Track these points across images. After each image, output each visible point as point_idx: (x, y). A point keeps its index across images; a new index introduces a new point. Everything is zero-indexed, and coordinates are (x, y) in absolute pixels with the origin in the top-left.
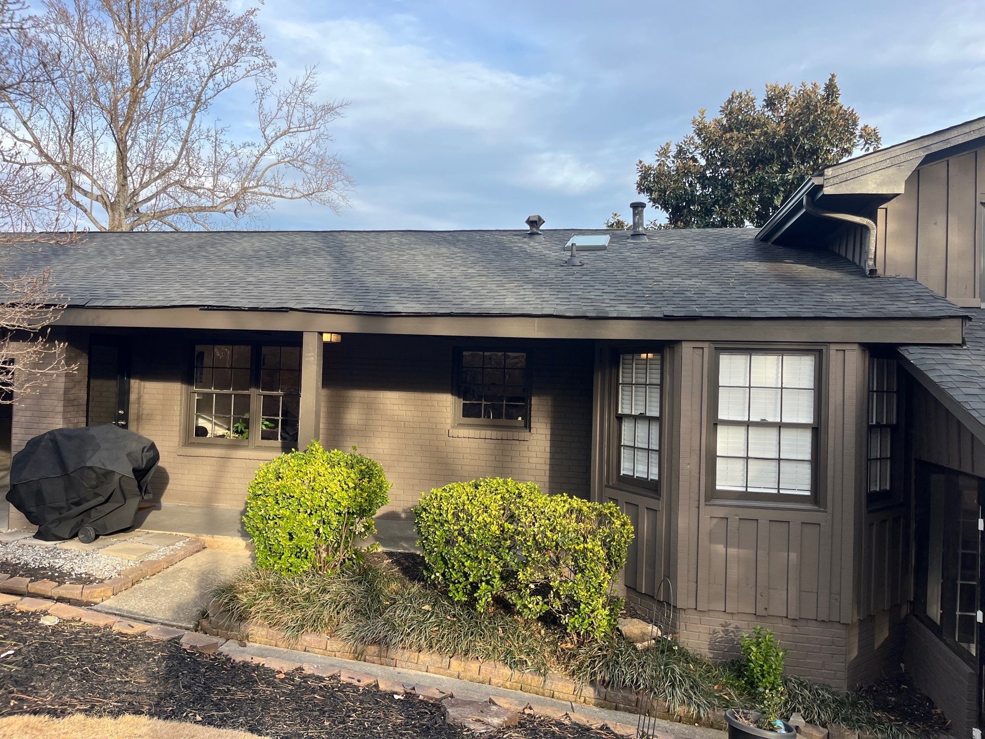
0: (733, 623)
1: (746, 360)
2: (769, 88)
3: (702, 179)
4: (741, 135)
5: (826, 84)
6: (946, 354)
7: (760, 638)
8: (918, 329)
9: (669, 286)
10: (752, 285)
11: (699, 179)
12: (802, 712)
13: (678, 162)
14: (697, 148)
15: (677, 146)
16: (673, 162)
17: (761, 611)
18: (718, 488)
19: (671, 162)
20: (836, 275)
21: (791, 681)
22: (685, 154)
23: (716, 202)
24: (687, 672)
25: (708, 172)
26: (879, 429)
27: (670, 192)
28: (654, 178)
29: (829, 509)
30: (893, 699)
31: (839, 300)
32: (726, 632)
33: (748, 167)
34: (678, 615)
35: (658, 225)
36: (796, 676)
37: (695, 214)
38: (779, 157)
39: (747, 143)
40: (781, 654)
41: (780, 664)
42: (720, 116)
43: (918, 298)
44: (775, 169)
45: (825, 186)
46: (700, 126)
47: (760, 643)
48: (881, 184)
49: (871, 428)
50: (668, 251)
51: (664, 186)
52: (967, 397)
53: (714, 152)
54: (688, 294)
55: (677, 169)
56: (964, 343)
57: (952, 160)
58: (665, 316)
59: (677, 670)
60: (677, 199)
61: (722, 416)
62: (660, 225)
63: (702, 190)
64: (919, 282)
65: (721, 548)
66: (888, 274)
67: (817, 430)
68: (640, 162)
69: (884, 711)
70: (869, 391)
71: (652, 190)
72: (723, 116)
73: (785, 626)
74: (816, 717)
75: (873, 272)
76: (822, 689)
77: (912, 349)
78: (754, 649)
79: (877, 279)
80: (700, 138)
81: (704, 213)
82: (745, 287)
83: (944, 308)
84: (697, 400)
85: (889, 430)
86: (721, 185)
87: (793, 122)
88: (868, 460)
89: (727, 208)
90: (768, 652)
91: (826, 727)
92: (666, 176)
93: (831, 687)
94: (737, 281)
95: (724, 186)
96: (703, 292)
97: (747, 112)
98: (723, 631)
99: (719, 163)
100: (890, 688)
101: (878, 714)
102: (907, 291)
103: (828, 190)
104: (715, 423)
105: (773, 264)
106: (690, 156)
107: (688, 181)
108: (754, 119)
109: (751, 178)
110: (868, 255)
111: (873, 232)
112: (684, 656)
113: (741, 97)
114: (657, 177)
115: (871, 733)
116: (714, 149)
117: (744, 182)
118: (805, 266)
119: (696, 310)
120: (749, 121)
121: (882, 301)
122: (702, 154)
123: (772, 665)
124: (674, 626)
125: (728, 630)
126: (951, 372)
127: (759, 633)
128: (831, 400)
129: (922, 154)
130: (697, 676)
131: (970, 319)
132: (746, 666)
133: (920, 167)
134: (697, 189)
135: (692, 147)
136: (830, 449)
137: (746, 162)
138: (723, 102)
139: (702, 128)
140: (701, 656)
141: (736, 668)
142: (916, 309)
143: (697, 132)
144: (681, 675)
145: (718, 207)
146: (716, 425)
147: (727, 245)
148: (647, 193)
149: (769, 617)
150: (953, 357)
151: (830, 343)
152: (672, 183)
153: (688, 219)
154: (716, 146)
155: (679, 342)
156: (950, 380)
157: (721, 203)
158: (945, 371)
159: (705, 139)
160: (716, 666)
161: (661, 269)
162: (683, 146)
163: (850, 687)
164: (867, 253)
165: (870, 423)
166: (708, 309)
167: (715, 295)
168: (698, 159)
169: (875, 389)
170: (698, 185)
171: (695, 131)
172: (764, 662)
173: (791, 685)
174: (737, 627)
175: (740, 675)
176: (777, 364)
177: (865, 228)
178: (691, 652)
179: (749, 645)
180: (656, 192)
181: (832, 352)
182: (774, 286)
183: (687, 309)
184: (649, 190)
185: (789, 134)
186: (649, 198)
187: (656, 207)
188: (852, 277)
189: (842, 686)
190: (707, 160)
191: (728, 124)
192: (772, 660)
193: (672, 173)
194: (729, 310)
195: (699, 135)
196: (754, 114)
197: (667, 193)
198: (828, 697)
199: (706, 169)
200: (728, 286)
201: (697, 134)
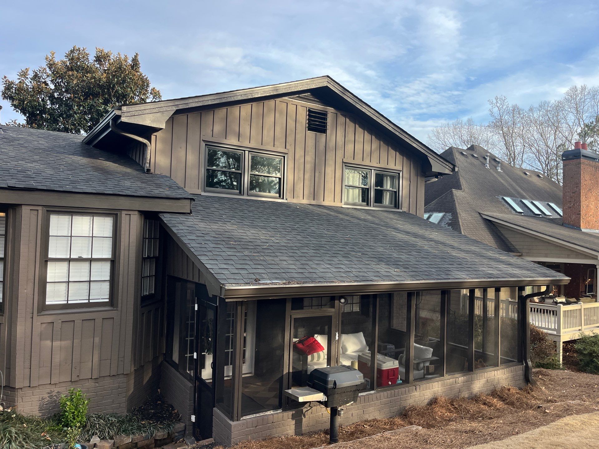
0: (56, 390)
1: (69, 218)
2: (98, 50)
3: (52, 97)
4: (80, 75)
5: (133, 58)
6: (182, 218)
7: (73, 395)
8: (169, 204)
9: (14, 166)
10: (76, 171)
11: (49, 97)
12: (98, 434)
13: (34, 83)
14: (48, 76)
15: (34, 72)
16: (31, 82)
17: (75, 378)
18: (47, 303)
19: (29, 82)
20: (129, 170)
21: (92, 417)
22: (40, 79)
23: (61, 115)
24: (22, 429)
25: (55, 94)
26: (149, 260)
27: (28, 103)
28: (15, 91)
29: (119, 308)
30: (152, 411)
31: (128, 185)
32: (51, 397)
33: (83, 96)
34: (16, 393)
35: (18, 124)
36: (96, 413)
37: (46, 120)
38: (103, 95)
39: (83, 81)
40: (86, 402)
41: (85, 408)
42: (65, 59)
43: (170, 187)
44: (100, 101)
45: (122, 116)
46: (51, 62)
47: (73, 398)
48: (153, 121)
49: (144, 259)
50: (18, 142)
51: (23, 97)
52: (189, 240)
53: (60, 81)
54: (29, 173)
55: (33, 88)
56: (191, 212)
57: (190, 115)
58: (9, 187)
59: (13, 430)
60: (33, 108)
61: (51, 255)
62: (19, 124)
63: (52, 105)
64: (172, 178)
65: (49, 343)
66: (157, 172)
67: (114, 262)
68: (5, 77)
69: (147, 419)
70: (143, 238)
71: (14, 99)
72: (67, 60)
73: (90, 384)
74: (107, 434)
75: (148, 170)
76: (112, 417)
77: (165, 215)
78: (68, 403)
79: (150, 175)
80: (51, 70)
81: (53, 121)
82: (70, 172)
83: (182, 193)
84: (32, 245)
85: (154, 259)
86: (65, 104)
87: (112, 75)
88: (142, 277)
89: (69, 120)
90: (78, 403)
91: (113, 439)
92: (25, 90)
93: (117, 414)
94: (66, 168)
95: (66, 105)
96: (40, 172)
97: (83, 61)
98: (49, 397)
99: (64, 90)
100: (151, 405)
101: (144, 422)
102: (165, 183)
103: (123, 119)
104: (45, 260)
105: (91, 159)
106: (43, 81)
107: (41, 97)
108: (88, 67)
109: (85, 104)
110: (146, 161)
111: (149, 148)
112: (21, 419)
113: (79, 51)
114: (18, 90)
115: (139, 435)
116: (61, 80)
117: (80, 105)
118: (111, 163)
119: (33, 184)
120: (84, 67)
121: (152, 187)
122: (52, 81)
123: (80, 411)
124: (14, 401)
125: (52, 395)
126: (183, 228)
127: (72, 393)
128: (122, 244)
129: (174, 109)
130: (29, 431)
131: (194, 200)
132: (64, 415)
133: (174, 116)
134: (48, 104)
135: (45, 75)
136: (121, 272)
137: (82, 93)
138: (67, 51)
139: (52, 64)
140: (33, 416)
141: (57, 418)
142: (168, 193)
143: (49, 66)
144: (16, 433)
145: (62, 119)
146: (46, 261)
147: (61, 143)
148: (10, 100)
149: (80, 381)
150: (185, 220)
151: (122, 210)
152: (29, 96)
153: (41, 123)
154: (62, 78)
155: (20, 205)
156: (182, 232)
157: (64, 116)
158: (181, 227)
159: (54, 72)
160: (43, 421)
161: (10, 154)
162: (38, 73)
163: (128, 411)
164: (146, 159)
165: (144, 256)
166: (42, 184)
167: (49, 175)
168: (49, 84)
169: (147, 237)
170: (48, 101)
171: (47, 65)
172: (75, 410)
173: (92, 419)
174: (58, 392)
175: (59, 422)
176: (90, 222)
177: (145, 145)
178: (25, 415)
179: (66, 402)
180: (16, 100)
181: (123, 215)
182: (91, 173)
183: (26, 183)
184: (11, 98)
185: (109, 82)
186: (12, 104)
187: (17, 111)
188: (138, 172)
189: (124, 412)
190: (55, 86)
191: (71, 66)
192: (80, 408)
193: (30, 90)
194: (57, 186)
195: (50, 68)
196: (88, 64)
197: (25, 102)
198: (115, 420)
199: (54, 92)
200: (59, 170)
201: (49, 67)
